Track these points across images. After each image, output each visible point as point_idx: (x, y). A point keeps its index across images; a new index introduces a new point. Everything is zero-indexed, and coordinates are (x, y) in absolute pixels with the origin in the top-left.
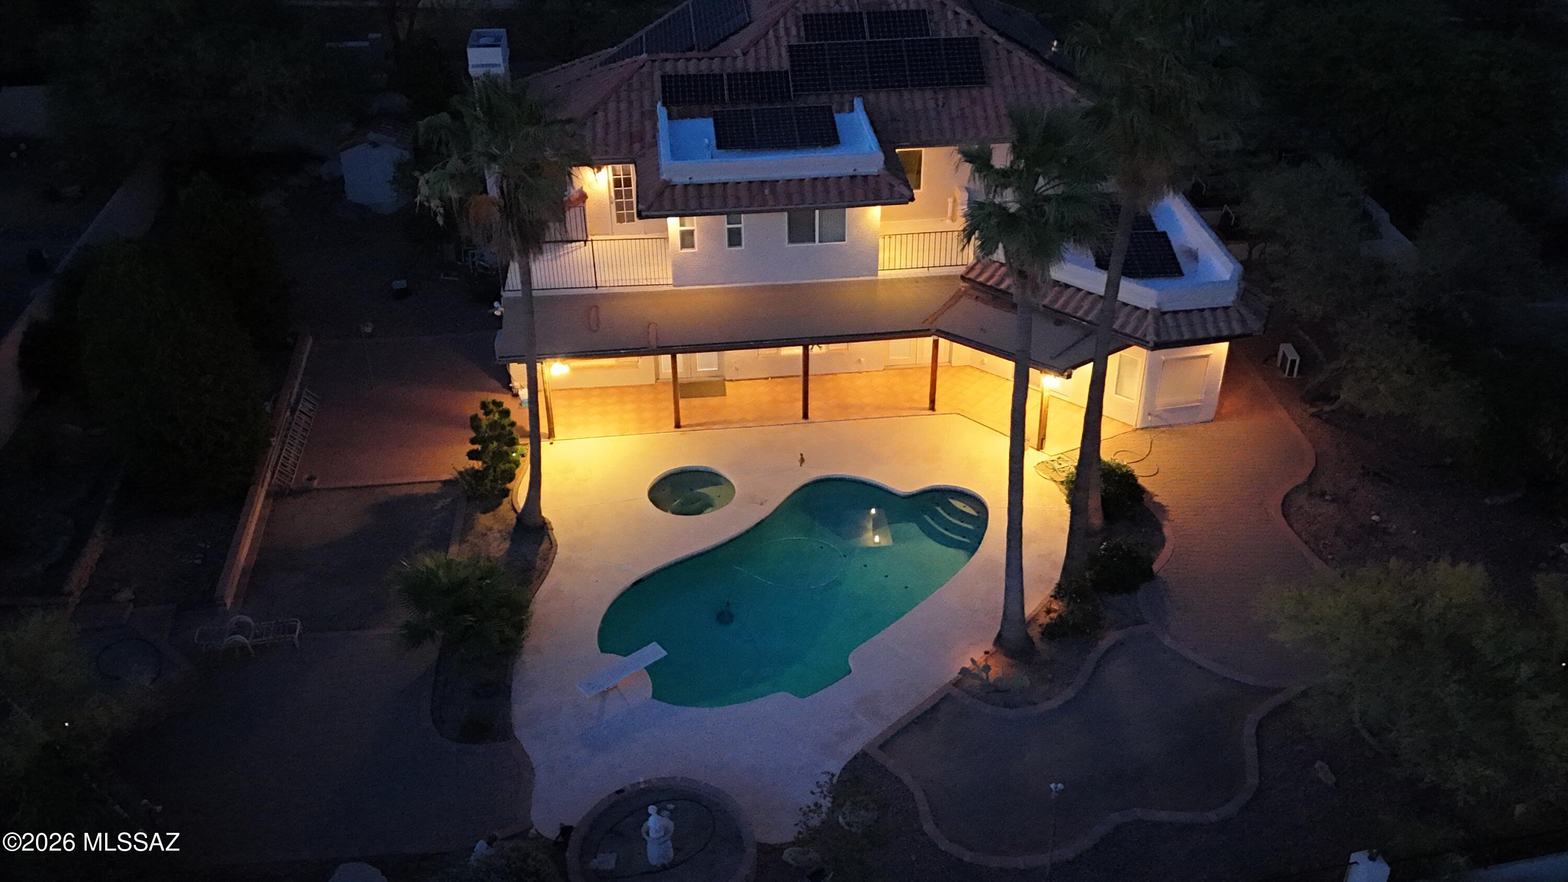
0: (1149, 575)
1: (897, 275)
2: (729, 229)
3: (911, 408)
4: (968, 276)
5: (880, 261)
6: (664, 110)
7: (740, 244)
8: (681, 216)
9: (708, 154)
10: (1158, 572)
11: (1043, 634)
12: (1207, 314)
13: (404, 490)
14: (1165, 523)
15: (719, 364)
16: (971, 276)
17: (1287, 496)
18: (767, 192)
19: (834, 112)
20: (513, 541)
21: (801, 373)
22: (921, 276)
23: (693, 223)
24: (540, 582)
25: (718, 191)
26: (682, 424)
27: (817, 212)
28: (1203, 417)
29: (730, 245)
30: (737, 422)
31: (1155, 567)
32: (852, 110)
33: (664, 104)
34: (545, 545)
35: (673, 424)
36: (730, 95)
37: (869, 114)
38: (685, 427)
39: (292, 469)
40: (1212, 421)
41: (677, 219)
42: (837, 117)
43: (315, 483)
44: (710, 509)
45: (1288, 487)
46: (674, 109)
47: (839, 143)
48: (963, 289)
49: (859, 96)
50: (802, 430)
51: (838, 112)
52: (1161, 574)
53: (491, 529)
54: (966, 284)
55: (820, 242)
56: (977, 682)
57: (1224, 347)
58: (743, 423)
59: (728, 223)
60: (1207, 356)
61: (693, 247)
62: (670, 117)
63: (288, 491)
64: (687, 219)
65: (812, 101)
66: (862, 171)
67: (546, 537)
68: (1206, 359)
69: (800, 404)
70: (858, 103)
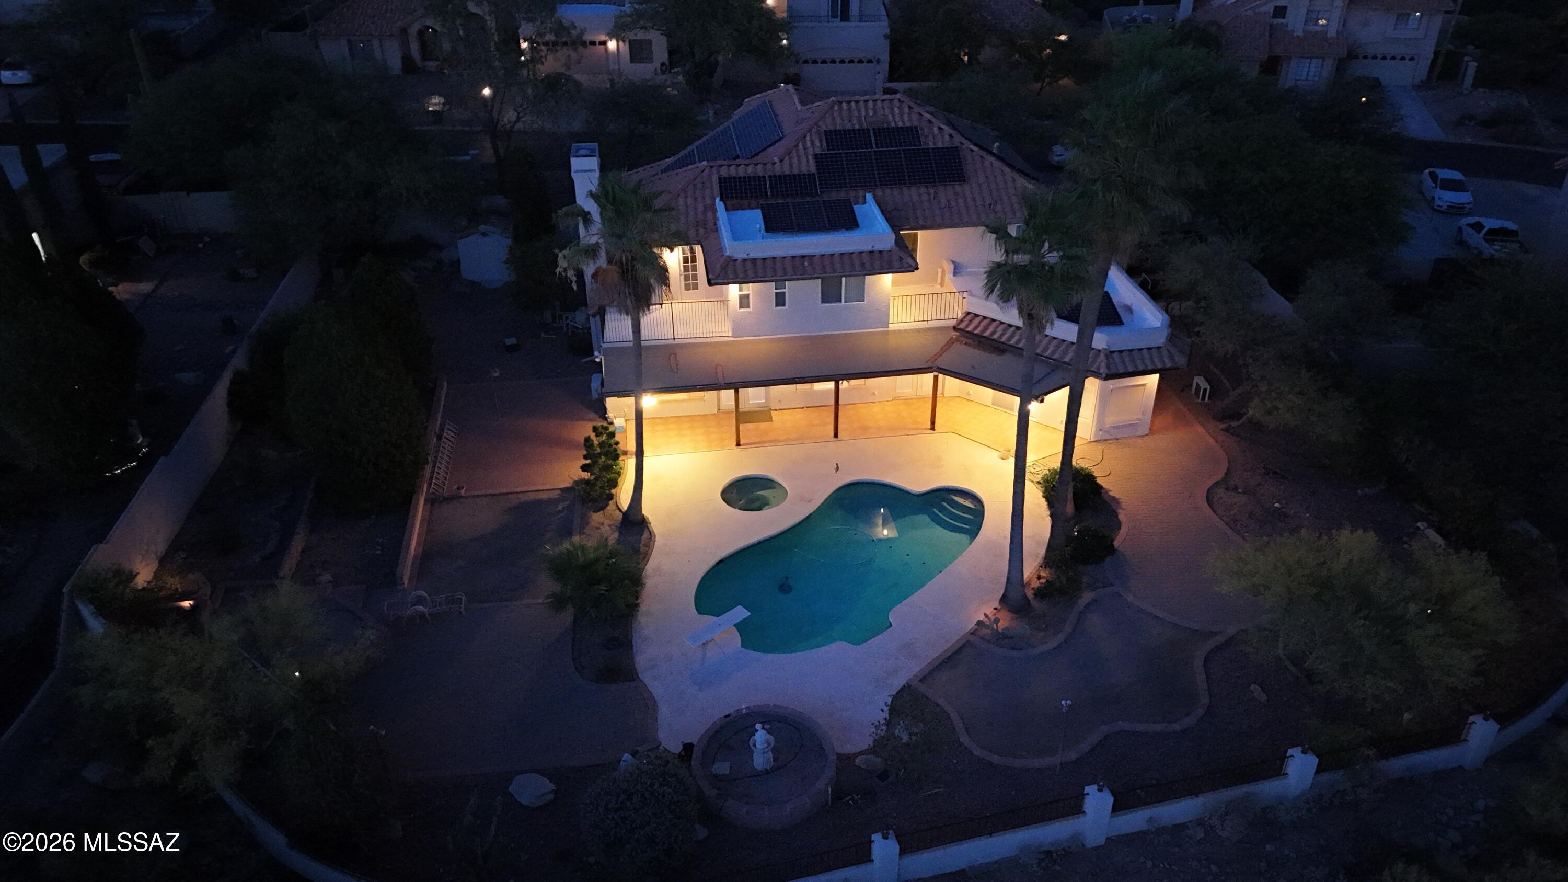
0: (1111, 550)
1: (903, 327)
2: (777, 294)
3: (916, 429)
4: (959, 327)
5: (891, 317)
6: (722, 203)
7: (784, 305)
8: (740, 283)
9: (759, 235)
10: (1119, 546)
11: (1035, 595)
12: (1145, 352)
13: (532, 496)
14: (1120, 511)
15: (766, 397)
16: (961, 326)
17: (1209, 490)
18: (806, 264)
19: (852, 203)
20: (620, 533)
21: (832, 402)
22: (922, 327)
23: (750, 289)
24: (645, 562)
25: (769, 263)
26: (741, 443)
27: (844, 279)
28: (1140, 433)
29: (777, 305)
30: (784, 441)
31: (1116, 544)
32: (865, 203)
33: (721, 200)
34: (646, 535)
35: (735, 443)
36: (772, 192)
37: (879, 205)
38: (743, 445)
39: (442, 482)
40: (1147, 435)
41: (737, 286)
42: (856, 207)
43: (463, 492)
44: (767, 507)
45: (1211, 483)
46: (729, 203)
47: (859, 227)
48: (954, 337)
49: (870, 192)
50: (833, 445)
51: (855, 204)
52: (1120, 549)
53: (602, 524)
54: (958, 334)
55: (845, 302)
56: (989, 631)
57: (1156, 377)
58: (789, 441)
59: (776, 289)
60: (1144, 385)
61: (748, 307)
62: (727, 209)
63: (441, 498)
64: (744, 285)
65: (834, 195)
66: (878, 247)
67: (646, 529)
68: (1142, 387)
69: (832, 427)
70: (869, 196)
